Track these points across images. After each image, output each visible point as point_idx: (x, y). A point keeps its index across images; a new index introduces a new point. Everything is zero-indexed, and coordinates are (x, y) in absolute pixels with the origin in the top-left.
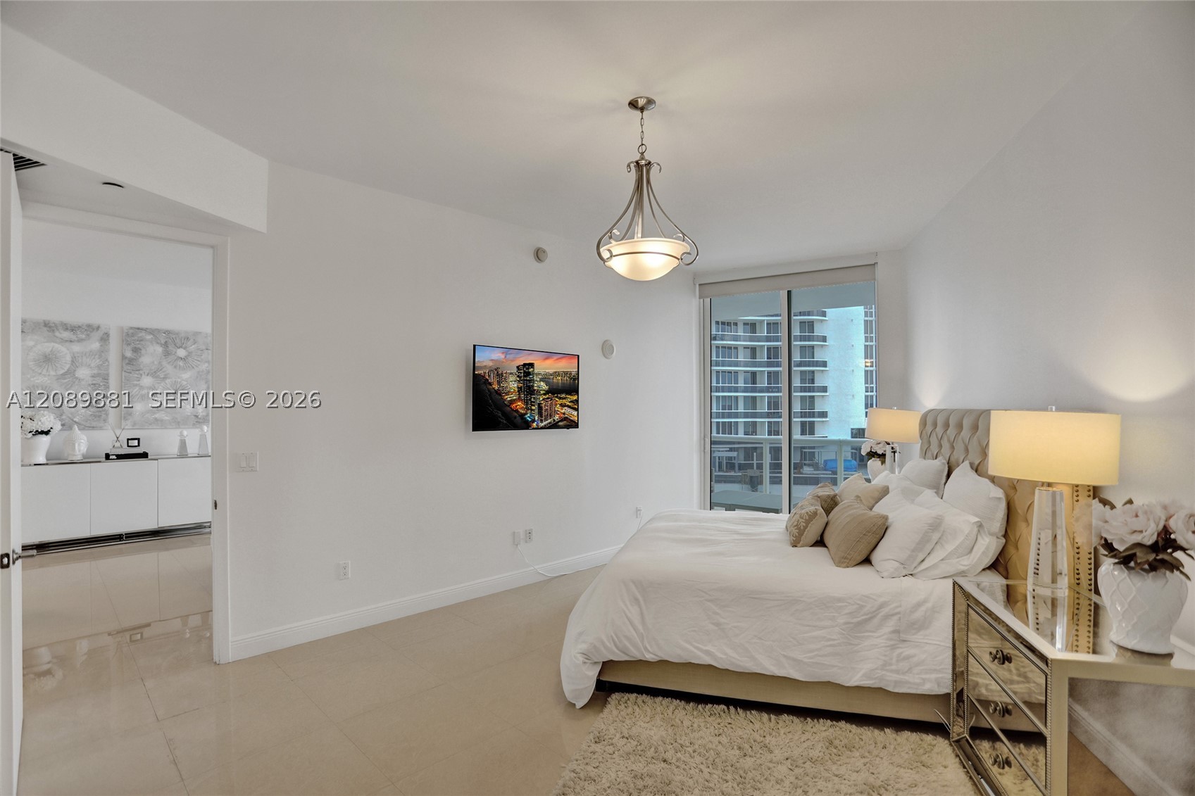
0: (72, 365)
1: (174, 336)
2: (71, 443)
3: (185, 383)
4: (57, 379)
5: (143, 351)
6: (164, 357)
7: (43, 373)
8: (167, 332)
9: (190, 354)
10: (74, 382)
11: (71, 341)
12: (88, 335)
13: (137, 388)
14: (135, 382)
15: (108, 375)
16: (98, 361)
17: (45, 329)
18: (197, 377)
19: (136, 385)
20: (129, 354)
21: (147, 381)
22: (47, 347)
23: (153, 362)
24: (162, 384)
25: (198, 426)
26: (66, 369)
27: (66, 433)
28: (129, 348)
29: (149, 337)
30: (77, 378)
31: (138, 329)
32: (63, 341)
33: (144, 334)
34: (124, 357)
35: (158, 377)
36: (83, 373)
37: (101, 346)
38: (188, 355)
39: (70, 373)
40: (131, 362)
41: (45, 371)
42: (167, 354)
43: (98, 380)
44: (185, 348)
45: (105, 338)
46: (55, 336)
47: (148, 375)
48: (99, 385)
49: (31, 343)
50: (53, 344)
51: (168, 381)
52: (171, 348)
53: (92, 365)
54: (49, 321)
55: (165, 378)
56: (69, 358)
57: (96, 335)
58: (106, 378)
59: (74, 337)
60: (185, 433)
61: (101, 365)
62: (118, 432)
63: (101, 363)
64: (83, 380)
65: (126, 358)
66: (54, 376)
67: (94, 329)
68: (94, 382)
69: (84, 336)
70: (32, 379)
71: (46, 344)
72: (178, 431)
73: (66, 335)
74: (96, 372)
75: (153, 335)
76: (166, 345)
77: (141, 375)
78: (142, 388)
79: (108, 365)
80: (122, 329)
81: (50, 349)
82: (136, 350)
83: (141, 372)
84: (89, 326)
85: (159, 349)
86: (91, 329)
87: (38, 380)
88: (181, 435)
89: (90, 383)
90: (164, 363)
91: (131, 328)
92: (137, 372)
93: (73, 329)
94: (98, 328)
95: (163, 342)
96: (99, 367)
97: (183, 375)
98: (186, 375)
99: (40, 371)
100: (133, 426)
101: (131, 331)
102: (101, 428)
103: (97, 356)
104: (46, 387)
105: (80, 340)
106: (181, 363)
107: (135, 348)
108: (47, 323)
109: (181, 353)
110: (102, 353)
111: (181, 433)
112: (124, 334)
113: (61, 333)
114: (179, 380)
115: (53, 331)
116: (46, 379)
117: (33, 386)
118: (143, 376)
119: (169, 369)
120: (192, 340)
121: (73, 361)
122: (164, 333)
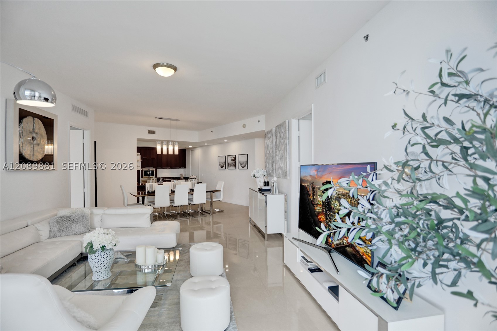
25: (285, 177)
100: (276, 176)
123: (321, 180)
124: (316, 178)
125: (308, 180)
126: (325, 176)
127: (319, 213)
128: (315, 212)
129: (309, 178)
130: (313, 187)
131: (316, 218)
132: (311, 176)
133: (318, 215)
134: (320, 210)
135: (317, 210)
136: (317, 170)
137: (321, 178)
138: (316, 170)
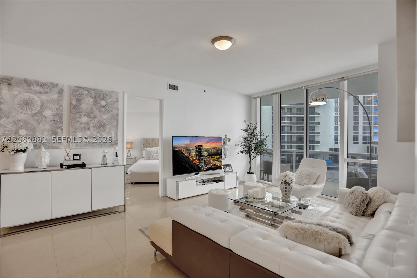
0: (41, 107)
1: (99, 93)
2: (40, 157)
3: (105, 121)
4: (32, 116)
5: (82, 101)
6: (94, 105)
7: (23, 112)
8: (96, 90)
9: (108, 104)
10: (42, 119)
11: (41, 93)
12: (51, 90)
13: (79, 123)
14: (78, 120)
15: (62, 115)
16: (56, 106)
17: (25, 84)
18: (112, 118)
19: (78, 122)
20: (74, 102)
21: (84, 119)
22: (26, 96)
23: (88, 108)
24: (93, 122)
25: (112, 147)
26: (38, 110)
27: (37, 151)
28: (74, 99)
29: (86, 93)
30: (44, 116)
31: (80, 87)
32: (36, 93)
33: (83, 91)
34: (71, 104)
35: (90, 117)
36: (48, 113)
37: (59, 96)
38: (107, 105)
39: (40, 113)
40: (75, 107)
41: (25, 111)
42: (95, 103)
43: (57, 118)
44: (105, 100)
45: (61, 92)
46: (31, 89)
47: (85, 116)
48: (57, 121)
49: (16, 93)
50: (30, 94)
51: (96, 120)
52: (98, 100)
53: (53, 108)
54: (27, 79)
55: (94, 118)
56: (39, 103)
57: (56, 90)
58: (61, 117)
59: (42, 91)
60: (106, 151)
61: (58, 108)
62: (68, 150)
63: (58, 107)
64: (47, 117)
65: (73, 105)
66: (30, 114)
67: (54, 86)
68: (54, 119)
69: (48, 90)
70: (17, 116)
71: (25, 94)
72: (101, 150)
73: (38, 89)
74: (55, 112)
75: (88, 91)
76: (95, 98)
77: (81, 115)
78: (81, 123)
79: (62, 109)
80: (70, 87)
81: (28, 97)
82: (78, 100)
83: (81, 114)
84: (51, 84)
85: (91, 100)
86: (53, 86)
87: (20, 116)
88: (104, 152)
89: (52, 119)
90: (94, 109)
91: (76, 87)
92: (79, 114)
93: (42, 85)
94: (57, 85)
95: (93, 96)
96: (57, 110)
97: (104, 116)
98: (106, 117)
99: (21, 111)
100: (76, 146)
101: (76, 88)
102: (58, 148)
103: (56, 103)
104: (25, 121)
105: (46, 93)
106: (103, 109)
107: (78, 99)
108: (26, 80)
109: (103, 103)
110: (59, 101)
111: (104, 151)
112: (72, 90)
113: (34, 88)
114: (102, 119)
115: (30, 85)
116: (25, 116)
117: (17, 120)
118: (82, 116)
119: (96, 112)
120: (109, 96)
121: (41, 105)
122: (94, 91)
123: (194, 145)
124: (190, 145)
125: (182, 147)
126: (197, 143)
127: (193, 160)
128: (190, 161)
129: (184, 146)
130: (187, 149)
131: (192, 163)
132: (184, 144)
133: (193, 161)
134: (194, 159)
135: (192, 159)
136: (191, 141)
137: (193, 144)
138: (189, 141)
